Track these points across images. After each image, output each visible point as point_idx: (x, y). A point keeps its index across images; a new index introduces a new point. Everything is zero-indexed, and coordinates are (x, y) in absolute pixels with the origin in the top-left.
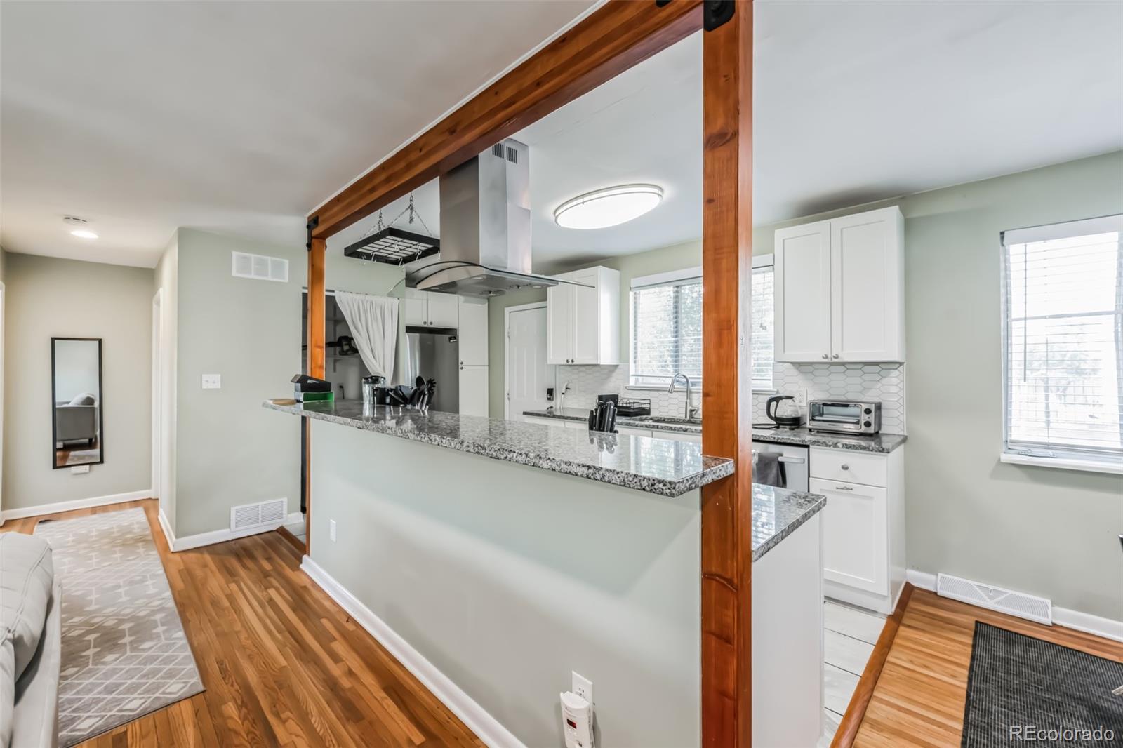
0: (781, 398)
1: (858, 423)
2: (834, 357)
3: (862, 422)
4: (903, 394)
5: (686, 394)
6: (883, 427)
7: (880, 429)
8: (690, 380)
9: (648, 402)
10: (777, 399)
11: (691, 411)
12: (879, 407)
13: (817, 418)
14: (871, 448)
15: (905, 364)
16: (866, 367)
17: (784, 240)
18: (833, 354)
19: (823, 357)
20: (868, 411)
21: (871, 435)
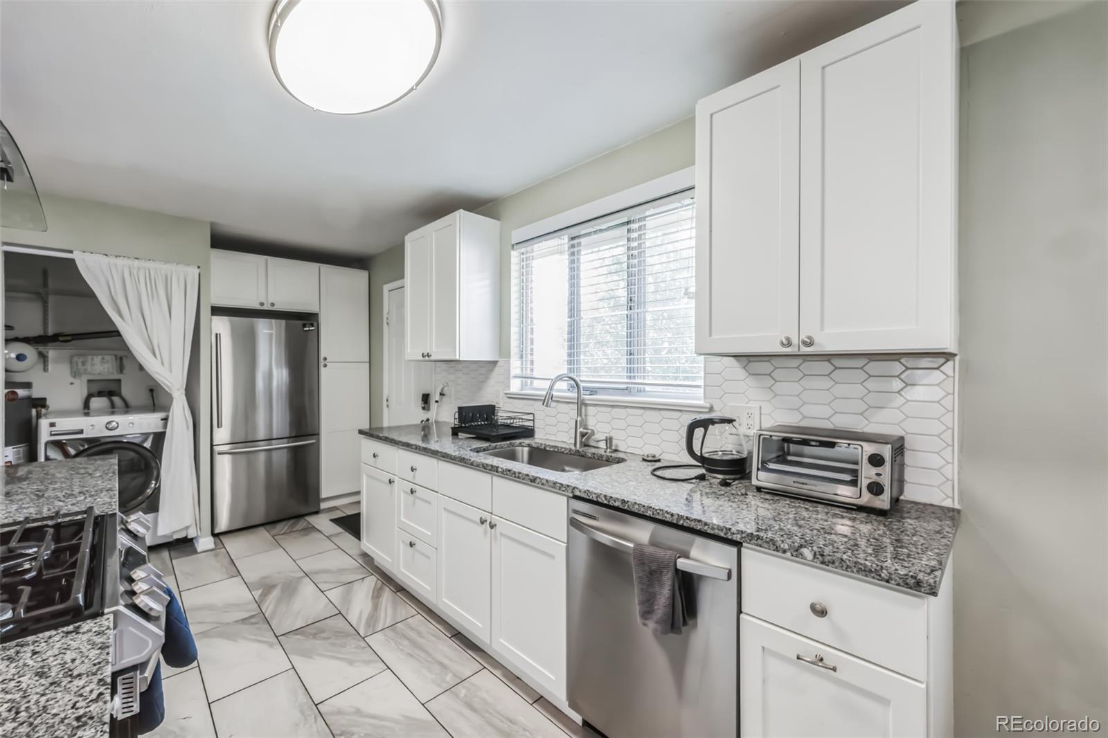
0: (712, 422)
1: (854, 483)
2: (805, 343)
3: (865, 483)
4: (952, 420)
5: (575, 407)
6: (907, 487)
7: (901, 491)
8: (582, 385)
9: (531, 417)
10: (705, 424)
11: (583, 435)
12: (899, 448)
13: (772, 466)
14: (884, 574)
15: (957, 358)
16: (872, 364)
17: (712, 115)
18: (803, 337)
19: (782, 344)
20: (876, 460)
21: (882, 513)
